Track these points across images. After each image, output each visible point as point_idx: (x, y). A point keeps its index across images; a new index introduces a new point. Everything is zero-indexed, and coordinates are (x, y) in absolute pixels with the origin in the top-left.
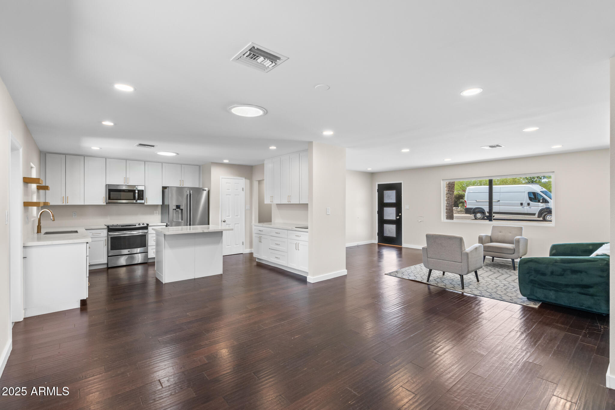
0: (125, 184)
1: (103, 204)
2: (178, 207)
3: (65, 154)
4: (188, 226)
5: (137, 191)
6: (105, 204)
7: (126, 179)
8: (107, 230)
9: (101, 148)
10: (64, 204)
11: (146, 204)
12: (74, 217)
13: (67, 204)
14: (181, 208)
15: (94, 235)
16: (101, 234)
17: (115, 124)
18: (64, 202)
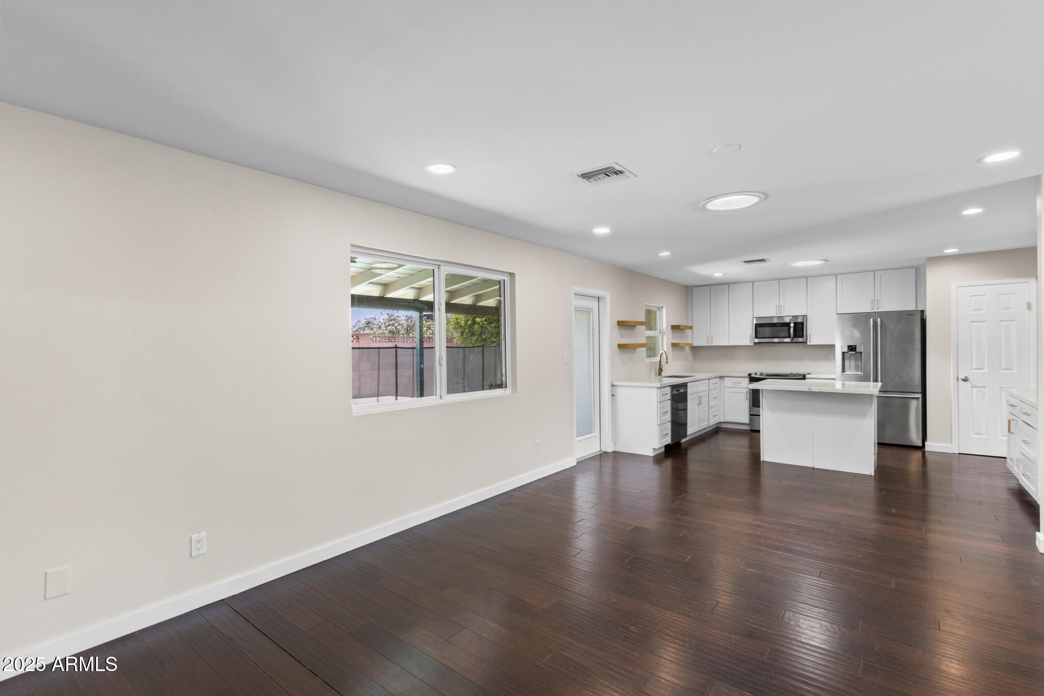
0: (778, 315)
1: (750, 344)
2: (852, 348)
3: (710, 285)
4: (872, 383)
5: (792, 325)
6: (752, 344)
7: (779, 307)
8: (749, 378)
9: (724, 274)
10: (709, 345)
11: (808, 343)
12: (724, 360)
13: (712, 345)
14: (858, 350)
15: (734, 384)
16: (742, 384)
17: (672, 253)
18: (709, 343)
